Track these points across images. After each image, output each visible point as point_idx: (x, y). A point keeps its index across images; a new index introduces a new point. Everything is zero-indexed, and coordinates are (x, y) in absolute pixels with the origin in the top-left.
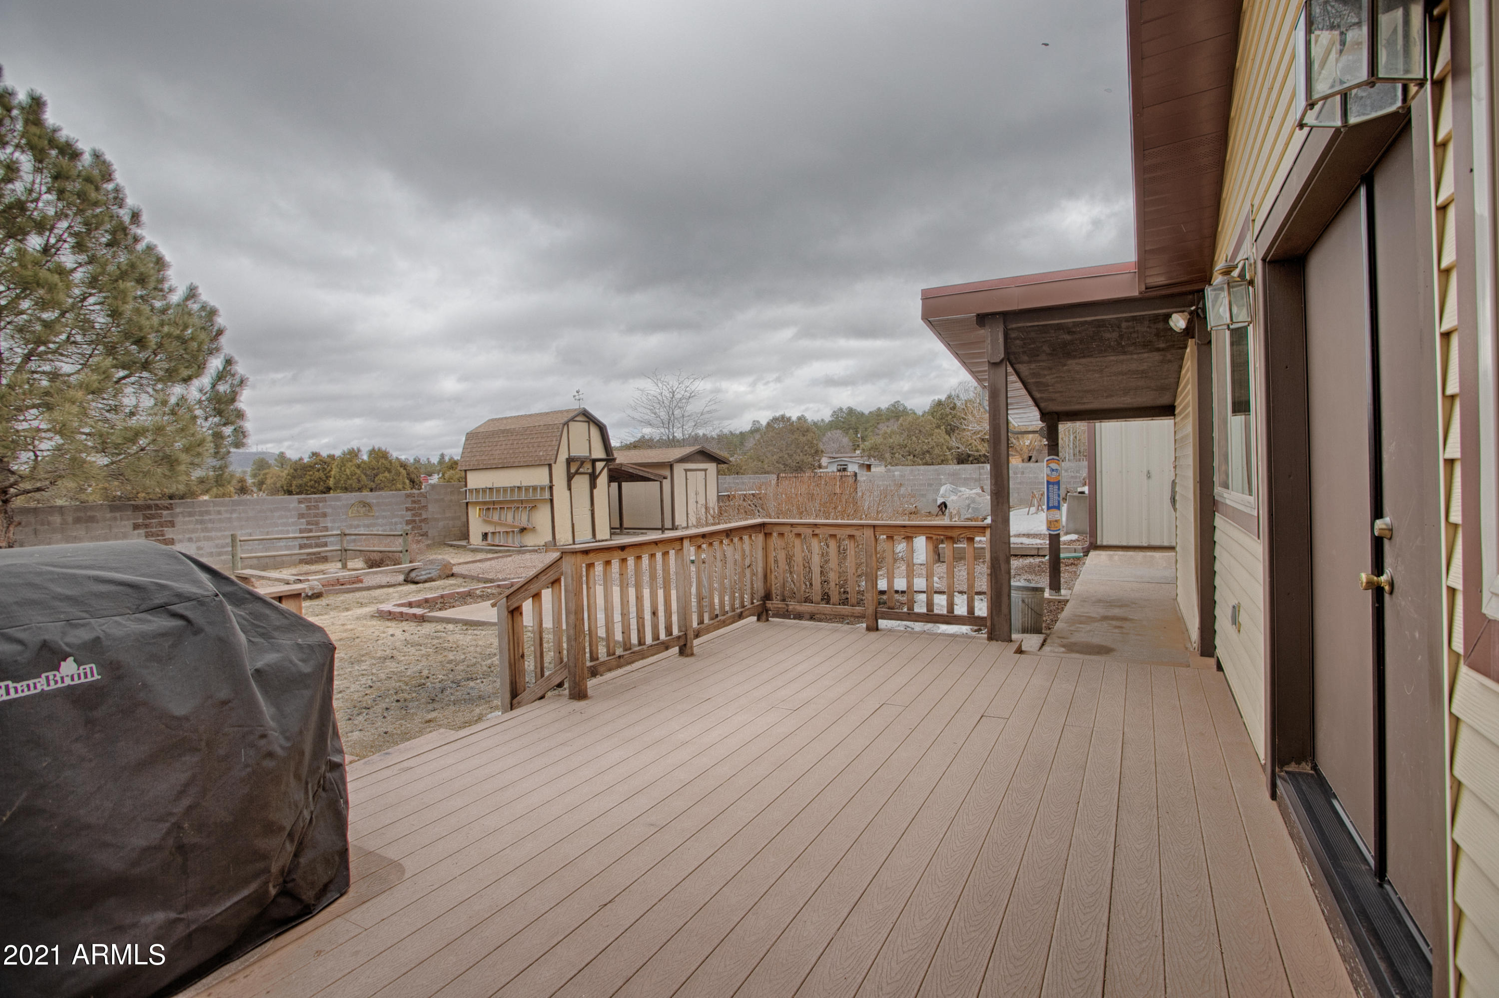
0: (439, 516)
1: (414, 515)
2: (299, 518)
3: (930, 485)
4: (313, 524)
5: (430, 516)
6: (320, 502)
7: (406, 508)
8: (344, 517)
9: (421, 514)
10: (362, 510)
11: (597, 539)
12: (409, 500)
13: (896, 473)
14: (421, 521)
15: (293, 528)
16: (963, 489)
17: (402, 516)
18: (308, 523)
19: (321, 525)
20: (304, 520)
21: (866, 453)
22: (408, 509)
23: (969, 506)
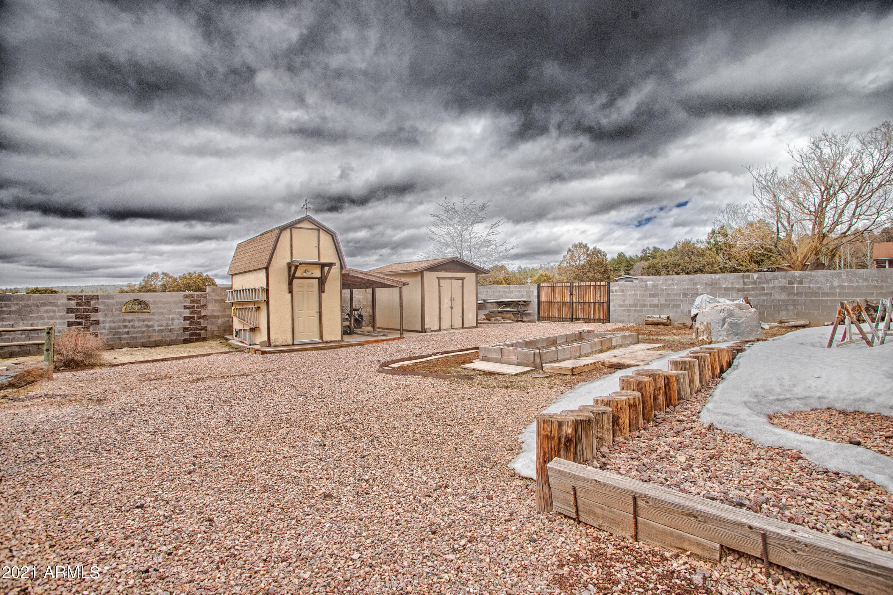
0: (219, 314)
1: (192, 313)
2: (67, 313)
3: (685, 295)
4: (82, 318)
5: (209, 314)
6: (91, 299)
7: (185, 306)
8: (118, 312)
9: (200, 312)
10: (136, 308)
11: (324, 340)
12: (188, 300)
13: (648, 283)
14: (199, 318)
15: (60, 321)
16: (721, 300)
17: (180, 313)
18: (77, 317)
19: (91, 319)
20: (74, 315)
21: (646, 271)
22: (186, 307)
23: (724, 320)
